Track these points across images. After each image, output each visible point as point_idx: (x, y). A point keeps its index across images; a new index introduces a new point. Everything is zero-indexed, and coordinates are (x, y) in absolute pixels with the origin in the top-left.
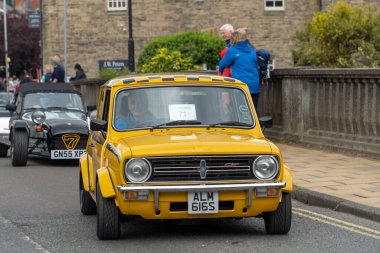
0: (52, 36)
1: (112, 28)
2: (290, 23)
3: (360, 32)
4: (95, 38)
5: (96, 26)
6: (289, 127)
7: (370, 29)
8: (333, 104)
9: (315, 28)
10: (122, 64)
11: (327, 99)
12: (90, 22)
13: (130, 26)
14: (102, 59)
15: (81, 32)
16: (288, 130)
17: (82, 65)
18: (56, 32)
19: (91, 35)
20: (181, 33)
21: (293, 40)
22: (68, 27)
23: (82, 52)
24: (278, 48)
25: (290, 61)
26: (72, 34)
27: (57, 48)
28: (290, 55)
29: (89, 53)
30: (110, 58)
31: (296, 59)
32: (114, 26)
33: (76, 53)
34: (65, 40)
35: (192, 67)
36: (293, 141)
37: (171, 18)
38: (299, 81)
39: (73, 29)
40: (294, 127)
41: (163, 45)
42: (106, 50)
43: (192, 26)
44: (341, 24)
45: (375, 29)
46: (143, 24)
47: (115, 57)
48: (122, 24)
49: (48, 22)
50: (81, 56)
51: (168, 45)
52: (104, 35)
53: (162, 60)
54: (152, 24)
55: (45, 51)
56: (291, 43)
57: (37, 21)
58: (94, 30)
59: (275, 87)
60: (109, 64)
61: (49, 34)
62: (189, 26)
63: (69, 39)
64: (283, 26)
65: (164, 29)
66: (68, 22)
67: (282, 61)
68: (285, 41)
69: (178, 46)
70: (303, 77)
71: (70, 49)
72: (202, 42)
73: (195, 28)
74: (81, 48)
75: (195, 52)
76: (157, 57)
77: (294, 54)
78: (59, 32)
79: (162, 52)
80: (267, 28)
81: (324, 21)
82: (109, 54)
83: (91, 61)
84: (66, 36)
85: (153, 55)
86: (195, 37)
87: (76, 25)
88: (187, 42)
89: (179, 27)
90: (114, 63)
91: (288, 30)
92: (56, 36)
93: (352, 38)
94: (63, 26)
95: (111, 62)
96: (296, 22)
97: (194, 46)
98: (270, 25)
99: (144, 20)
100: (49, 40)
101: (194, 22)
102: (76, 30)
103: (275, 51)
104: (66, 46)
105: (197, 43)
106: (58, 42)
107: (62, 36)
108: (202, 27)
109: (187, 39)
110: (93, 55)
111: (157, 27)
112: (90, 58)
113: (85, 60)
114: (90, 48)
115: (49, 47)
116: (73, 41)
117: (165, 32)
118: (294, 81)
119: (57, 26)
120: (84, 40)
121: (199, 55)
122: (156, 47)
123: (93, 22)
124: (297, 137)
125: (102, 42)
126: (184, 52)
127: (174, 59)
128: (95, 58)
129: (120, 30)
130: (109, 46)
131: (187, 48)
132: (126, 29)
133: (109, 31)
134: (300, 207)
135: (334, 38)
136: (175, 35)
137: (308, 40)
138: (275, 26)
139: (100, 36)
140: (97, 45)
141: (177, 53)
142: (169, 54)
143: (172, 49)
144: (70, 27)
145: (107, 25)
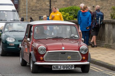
0: (22, 7)
1: (44, 5)
2: (110, 3)
4: (38, 9)
5: (38, 4)
6: (107, 42)
12: (36, 2)
13: (50, 4)
14: (40, 16)
15: (33, 6)
16: (106, 43)
17: (33, 18)
18: (24, 6)
19: (36, 7)
20: (70, 7)
21: (111, 10)
22: (28, 4)
23: (33, 13)
24: (106, 13)
25: (110, 17)
26: (30, 6)
27: (24, 12)
28: (110, 15)
29: (36, 13)
31: (112, 17)
32: (45, 4)
33: (31, 13)
34: (27, 9)
35: (73, 19)
36: (109, 47)
37: (66, 1)
38: (111, 25)
39: (30, 5)
40: (109, 42)
41: (63, 11)
42: (42, 12)
43: (74, 4)
46: (56, 3)
48: (48, 3)
49: (21, 2)
50: (33, 14)
51: (65, 11)
52: (41, 7)
54: (59, 3)
56: (110, 11)
57: (17, 1)
58: (38, 5)
59: (102, 27)
61: (21, 6)
62: (73, 4)
63: (28, 8)
65: (64, 5)
66: (28, 2)
67: (107, 17)
68: (108, 10)
69: (68, 11)
71: (29, 12)
72: (77, 10)
73: (75, 5)
74: (33, 12)
75: (75, 14)
77: (111, 15)
80: (101, 5)
83: (36, 16)
84: (27, 7)
86: (75, 8)
87: (31, 3)
88: (72, 10)
89: (69, 4)
91: (109, 6)
92: (24, 7)
94: (26, 4)
96: (113, 3)
97: (74, 12)
98: (102, 4)
99: (56, 2)
101: (74, 3)
102: (31, 5)
104: (27, 11)
105: (75, 11)
106: (25, 9)
107: (25, 7)
108: (77, 5)
109: (72, 9)
110: (37, 14)
111: (61, 4)
112: (36, 15)
113: (34, 16)
114: (36, 12)
115: (21, 11)
116: (30, 9)
117: (64, 6)
118: (109, 25)
119: (24, 3)
120: (34, 9)
121: (76, 15)
123: (37, 2)
124: (110, 45)
125: (40, 9)
126: (70, 14)
127: (66, 16)
128: (38, 15)
129: (47, 6)
130: (43, 11)
131: (71, 12)
132: (49, 5)
133: (43, 6)
134: (109, 71)
136: (67, 7)
138: (105, 5)
139: (40, 7)
140: (39, 11)
141: (68, 14)
142: (65, 14)
143: (66, 13)
144: (29, 4)
145: (42, 3)
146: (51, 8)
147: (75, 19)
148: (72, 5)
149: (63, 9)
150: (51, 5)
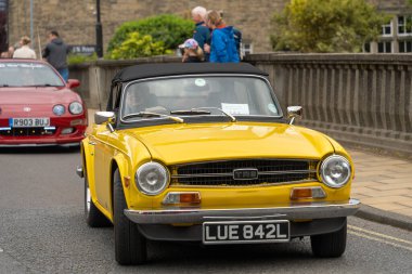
0: (18, 20)
1: (81, 12)
2: (268, 6)
3: (340, 15)
4: (63, 23)
5: (65, 9)
7: (351, 12)
8: (307, 91)
9: (293, 11)
10: (92, 49)
11: (300, 85)
12: (58, 5)
13: (98, 9)
14: (71, 43)
15: (49, 16)
18: (22, 16)
19: (59, 19)
20: (154, 17)
21: (271, 24)
22: (35, 10)
24: (256, 33)
25: (268, 45)
26: (39, 18)
28: (268, 39)
30: (80, 43)
31: (274, 43)
32: (84, 9)
34: (32, 24)
35: (164, 52)
39: (41, 12)
41: (134, 29)
42: (75, 34)
43: (166, 9)
44: (320, 7)
45: (357, 12)
46: (114, 7)
47: (85, 42)
48: (92, 7)
49: (15, 5)
51: (140, 30)
52: (72, 18)
53: (133, 45)
54: (123, 7)
55: (11, 36)
56: (269, 27)
57: (3, 4)
58: (63, 13)
60: (78, 49)
61: (15, 18)
62: (162, 9)
63: (37, 23)
64: (261, 9)
65: (136, 12)
66: (36, 5)
67: (259, 45)
68: (263, 25)
69: (150, 30)
70: (276, 63)
72: (175, 26)
73: (168, 12)
75: (168, 36)
76: (128, 42)
77: (272, 38)
78: (25, 16)
79: (133, 37)
80: (243, 12)
81: (302, 4)
82: (78, 39)
84: (32, 20)
85: (123, 40)
86: (168, 20)
87: (44, 8)
88: (159, 26)
89: (152, 10)
90: (84, 49)
91: (266, 13)
92: (23, 20)
93: (333, 21)
94: (30, 10)
95: (81, 47)
96: (275, 5)
97: (166, 30)
99: (115, 3)
100: (15, 24)
101: (167, 5)
102: (44, 14)
103: (253, 35)
105: (170, 28)
106: (25, 27)
107: (28, 20)
108: (176, 10)
109: (159, 23)
111: (128, 10)
115: (16, 31)
116: (41, 25)
117: (138, 16)
119: (24, 9)
120: (52, 24)
121: (172, 40)
122: (128, 31)
123: (61, 5)
125: (71, 26)
126: (156, 37)
127: (145, 44)
129: (90, 14)
130: (78, 31)
131: (160, 32)
132: (95, 13)
133: (78, 15)
135: (312, 21)
136: (147, 19)
137: (287, 23)
138: (252, 9)
139: (69, 19)
140: (66, 30)
141: (148, 37)
142: (140, 39)
143: (143, 34)
144: (38, 10)
145: (76, 8)
146: (102, 20)
147: (169, 51)
148: (161, 12)
149: (135, 24)
150: (102, 11)
